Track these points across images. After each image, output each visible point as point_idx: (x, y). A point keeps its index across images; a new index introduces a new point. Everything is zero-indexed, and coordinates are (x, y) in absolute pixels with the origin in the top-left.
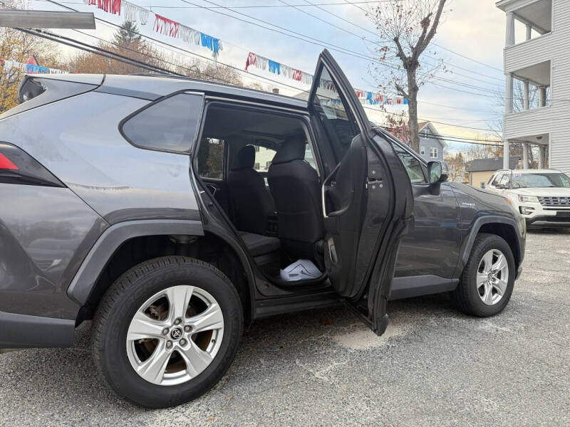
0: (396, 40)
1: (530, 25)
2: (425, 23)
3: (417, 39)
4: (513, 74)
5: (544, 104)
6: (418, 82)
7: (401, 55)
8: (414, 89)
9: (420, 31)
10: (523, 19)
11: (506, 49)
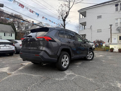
0: (62, 16)
1: (83, 15)
2: (67, 13)
3: (65, 16)
4: (80, 24)
5: (85, 29)
6: (65, 24)
7: (63, 18)
8: (65, 25)
9: (66, 14)
10: (82, 14)
11: (79, 19)
